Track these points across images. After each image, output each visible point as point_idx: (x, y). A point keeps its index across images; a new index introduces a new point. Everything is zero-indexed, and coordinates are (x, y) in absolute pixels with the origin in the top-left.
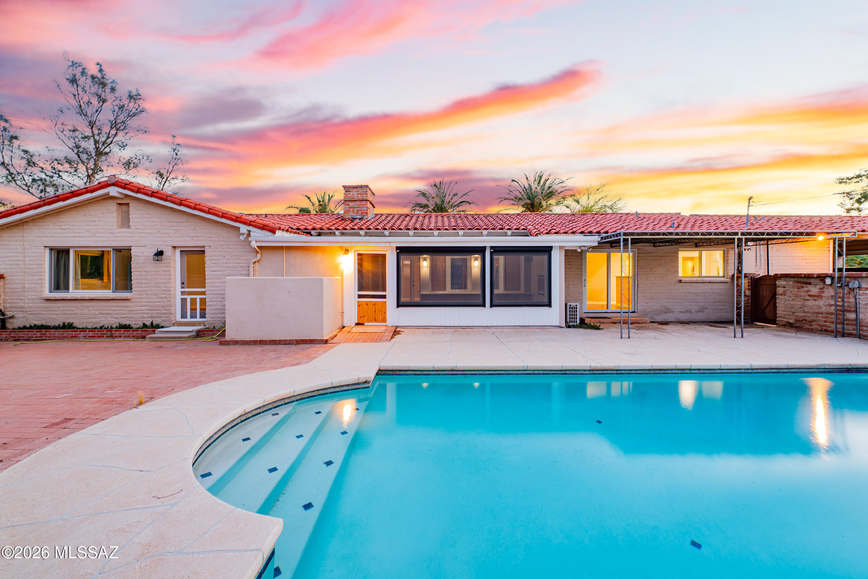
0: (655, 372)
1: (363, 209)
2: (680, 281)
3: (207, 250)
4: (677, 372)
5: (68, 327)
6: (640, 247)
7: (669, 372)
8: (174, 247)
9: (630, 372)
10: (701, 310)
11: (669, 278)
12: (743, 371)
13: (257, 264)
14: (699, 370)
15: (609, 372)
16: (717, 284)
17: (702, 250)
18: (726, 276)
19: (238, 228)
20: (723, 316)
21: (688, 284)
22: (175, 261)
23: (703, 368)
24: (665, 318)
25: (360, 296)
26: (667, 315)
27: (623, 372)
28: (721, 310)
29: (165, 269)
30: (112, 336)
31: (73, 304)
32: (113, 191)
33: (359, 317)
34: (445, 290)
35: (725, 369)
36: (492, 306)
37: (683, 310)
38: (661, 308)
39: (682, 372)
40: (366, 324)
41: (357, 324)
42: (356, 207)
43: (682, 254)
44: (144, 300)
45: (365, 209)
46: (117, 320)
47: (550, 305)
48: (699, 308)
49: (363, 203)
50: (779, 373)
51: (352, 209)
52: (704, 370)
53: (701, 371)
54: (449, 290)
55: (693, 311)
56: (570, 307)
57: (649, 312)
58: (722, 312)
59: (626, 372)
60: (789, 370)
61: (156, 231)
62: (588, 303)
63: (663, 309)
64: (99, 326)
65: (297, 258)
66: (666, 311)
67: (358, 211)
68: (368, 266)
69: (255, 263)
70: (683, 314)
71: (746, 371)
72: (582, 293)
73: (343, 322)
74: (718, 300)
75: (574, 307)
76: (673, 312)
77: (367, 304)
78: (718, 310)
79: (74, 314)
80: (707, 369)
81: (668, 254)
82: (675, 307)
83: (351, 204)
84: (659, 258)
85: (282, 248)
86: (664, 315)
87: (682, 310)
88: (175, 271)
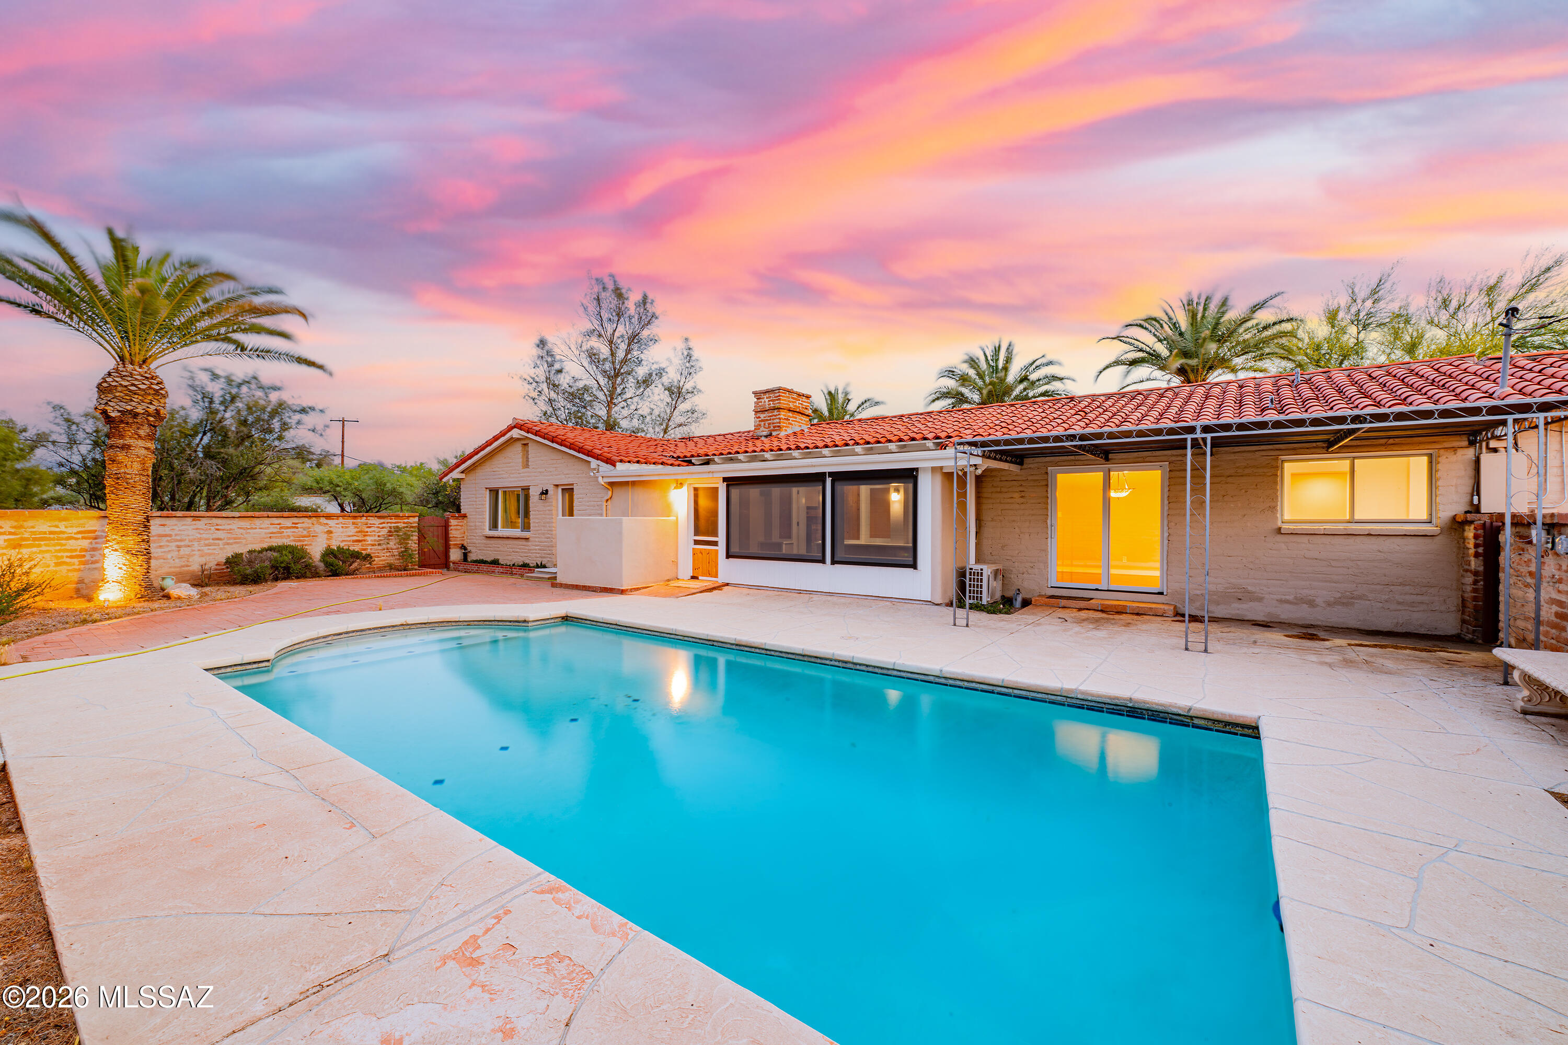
0: (810, 659)
1: (775, 421)
2: (1279, 531)
3: (575, 487)
4: (837, 664)
5: (495, 562)
6: (1174, 458)
7: (828, 662)
8: (557, 486)
9: (780, 655)
10: (1345, 601)
11: (1249, 524)
12: (931, 679)
13: (609, 502)
14: (867, 666)
15: (757, 651)
16: (1398, 540)
17: (1354, 458)
18: (1434, 521)
19: (589, 462)
20: (1418, 620)
21: (1305, 539)
22: (557, 499)
23: (873, 664)
24: (1238, 612)
25: (697, 542)
26: (1245, 606)
27: (773, 653)
28: (1412, 604)
29: (549, 508)
30: (511, 574)
31: (500, 541)
32: (516, 433)
33: (694, 569)
34: (858, 538)
35: (904, 672)
36: (834, 562)
37: (1291, 598)
38: (1227, 588)
39: (844, 665)
40: (700, 578)
41: (693, 578)
42: (767, 420)
43: (1290, 468)
44: (537, 540)
45: (778, 421)
46: (522, 559)
47: (914, 566)
48: (1339, 595)
49: (776, 413)
50: (992, 692)
51: (763, 423)
52: (875, 667)
53: (870, 669)
54: (864, 539)
55: (1319, 601)
56: (970, 572)
57: (1198, 595)
58: (1415, 609)
59: (777, 654)
60: (1011, 691)
61: (544, 470)
62: (1059, 569)
63: (1233, 591)
64: (512, 563)
65: (639, 494)
66: (1240, 596)
67: (769, 424)
68: (704, 502)
69: (607, 500)
70: (1287, 606)
71: (937, 680)
72: (1045, 551)
73: (677, 573)
74: (1401, 580)
75: (978, 573)
76: (1260, 599)
77: (701, 552)
78: (1399, 603)
79: (500, 551)
80: (878, 667)
81: (1247, 471)
82: (1265, 589)
83: (762, 416)
84: (1223, 479)
85: (627, 483)
86: (1236, 605)
87: (1287, 597)
88: (557, 510)
